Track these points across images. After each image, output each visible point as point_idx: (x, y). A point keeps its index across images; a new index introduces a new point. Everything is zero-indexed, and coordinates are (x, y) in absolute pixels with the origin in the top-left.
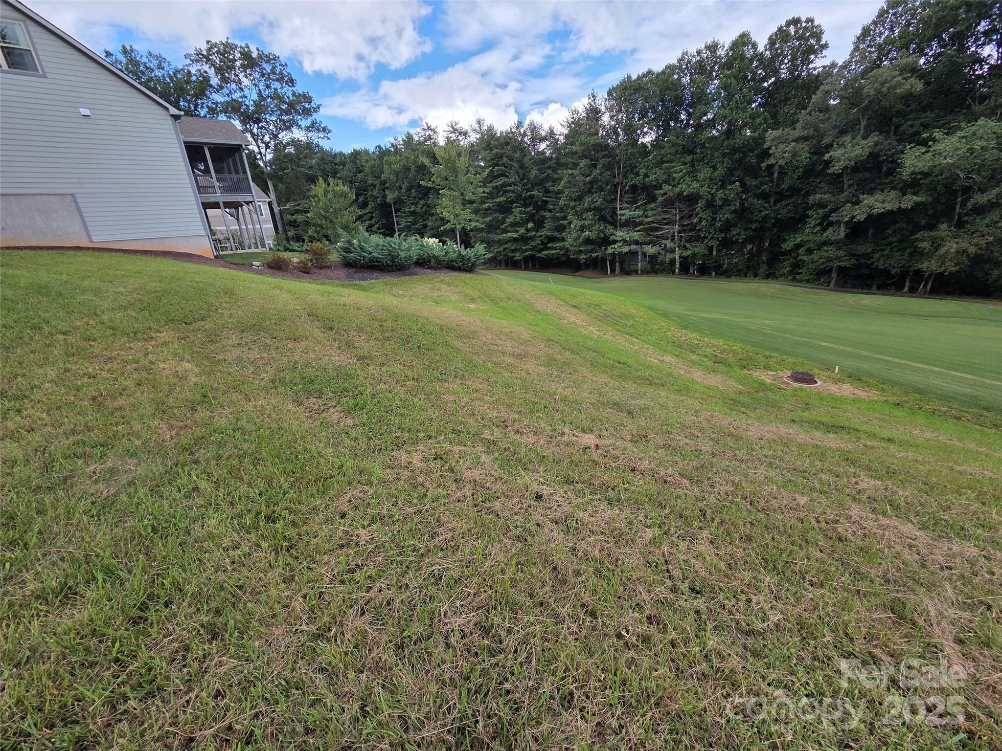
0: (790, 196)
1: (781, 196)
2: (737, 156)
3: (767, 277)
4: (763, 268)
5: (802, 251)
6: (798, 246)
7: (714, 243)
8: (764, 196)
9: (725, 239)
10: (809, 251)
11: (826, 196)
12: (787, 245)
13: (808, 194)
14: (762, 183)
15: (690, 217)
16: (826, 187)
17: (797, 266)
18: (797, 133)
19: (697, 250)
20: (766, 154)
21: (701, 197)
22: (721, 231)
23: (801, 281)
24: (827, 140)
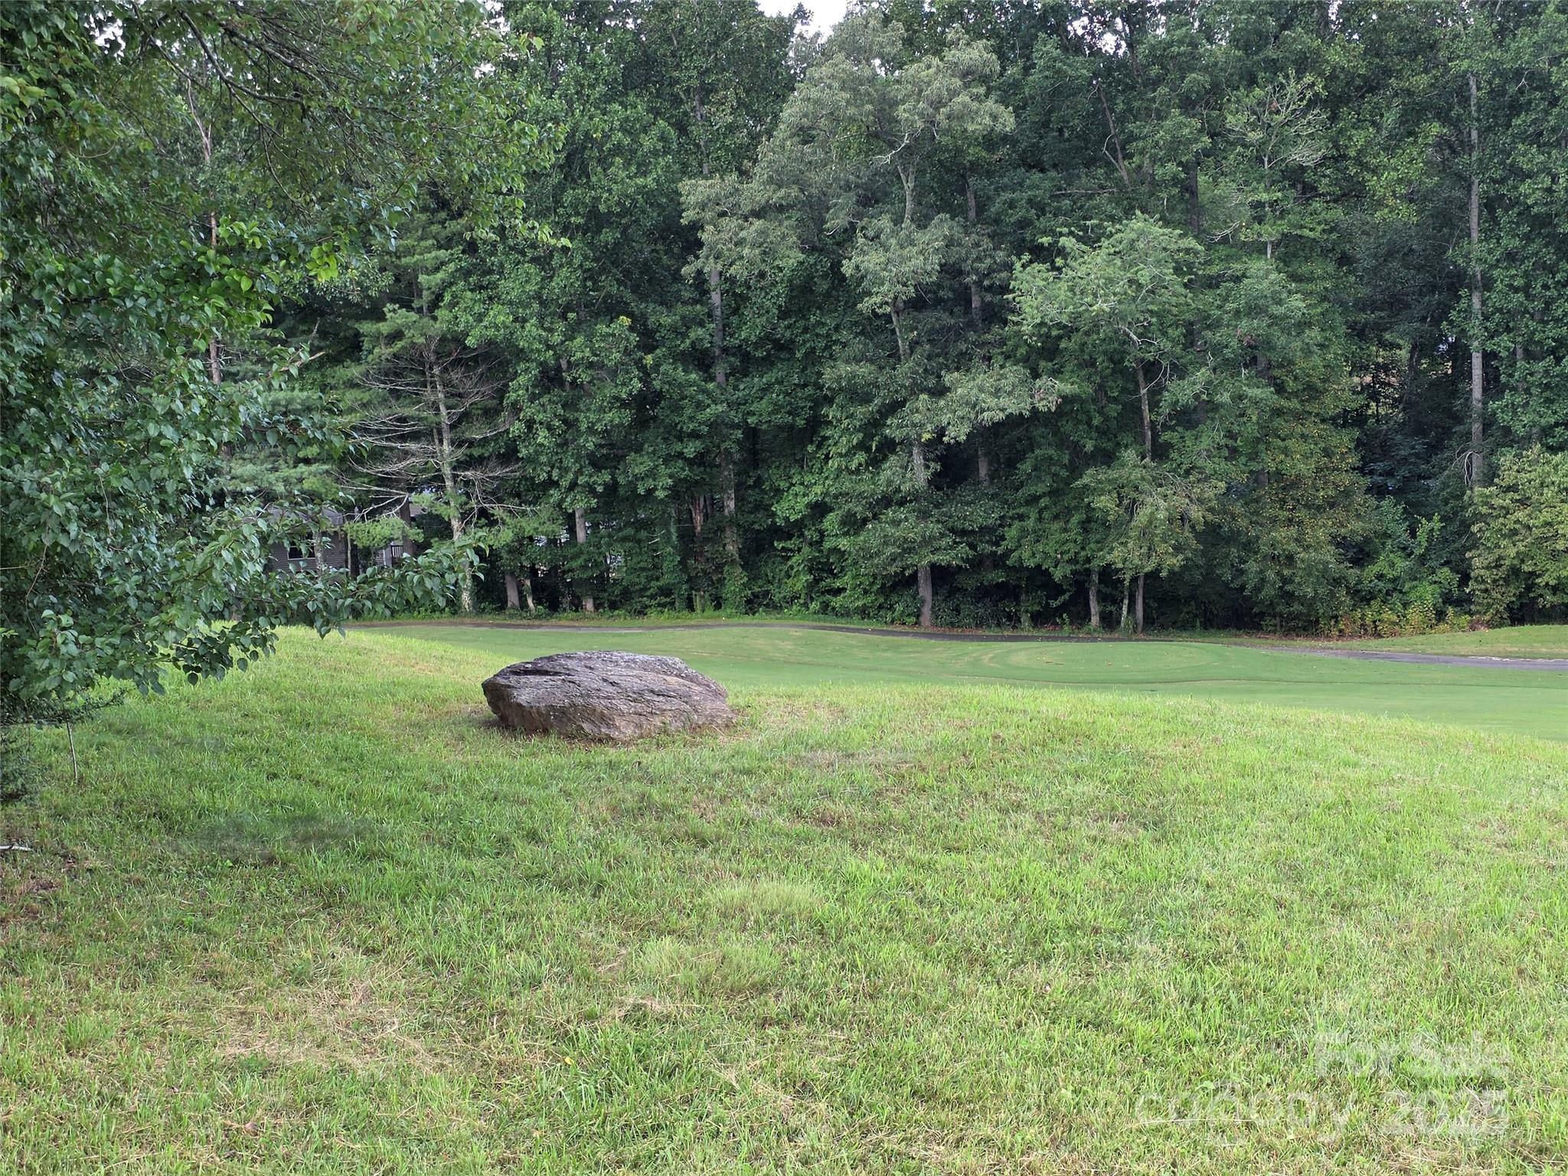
0: (768, 362)
1: (745, 362)
2: (608, 236)
3: (752, 605)
4: (735, 581)
5: (831, 522)
6: (820, 509)
7: (579, 504)
8: (700, 359)
9: (612, 488)
10: (853, 524)
11: (864, 370)
12: (790, 507)
13: (812, 358)
14: (688, 323)
15: (490, 414)
16: (857, 345)
17: (823, 569)
18: (756, 191)
19: (529, 526)
20: (689, 241)
21: (520, 354)
22: (597, 464)
23: (846, 614)
24: (836, 221)
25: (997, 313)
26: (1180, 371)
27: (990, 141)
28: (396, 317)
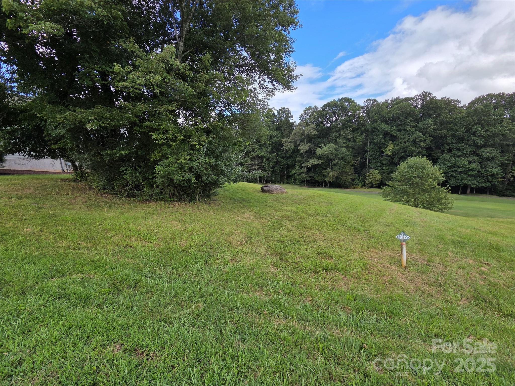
0: (290, 158)
1: (288, 158)
2: (274, 145)
3: (287, 183)
4: (286, 181)
5: (296, 175)
6: (295, 174)
7: (270, 172)
8: (283, 158)
9: (273, 171)
10: (298, 175)
11: (300, 159)
12: (292, 173)
13: (295, 158)
14: (282, 154)
15: (261, 163)
16: (300, 156)
17: (295, 180)
18: (289, 140)
19: (265, 174)
20: (282, 145)
21: (265, 157)
22: (272, 168)
23: (297, 184)
24: (298, 143)
25: (315, 153)
26: (334, 160)
27: (315, 135)
28: (252, 153)
